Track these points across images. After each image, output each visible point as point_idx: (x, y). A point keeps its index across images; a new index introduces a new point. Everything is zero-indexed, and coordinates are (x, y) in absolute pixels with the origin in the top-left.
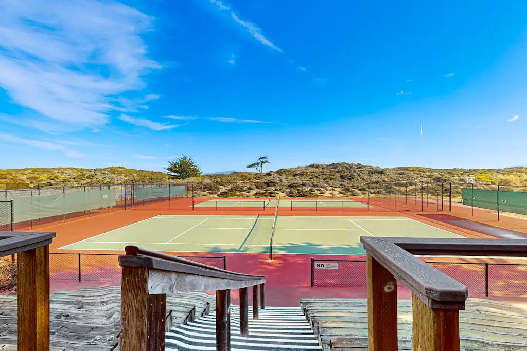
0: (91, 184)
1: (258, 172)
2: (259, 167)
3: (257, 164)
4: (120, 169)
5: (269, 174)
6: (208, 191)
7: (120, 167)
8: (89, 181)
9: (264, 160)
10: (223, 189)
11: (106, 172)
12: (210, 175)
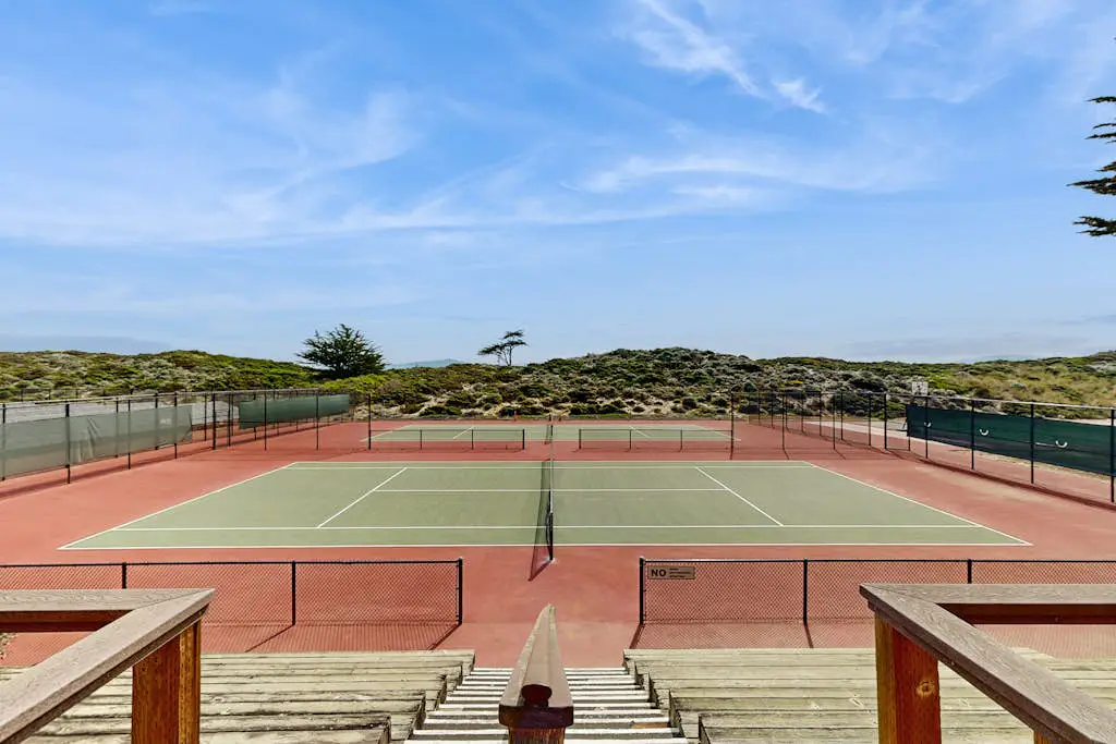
0: (126, 389)
1: (503, 363)
2: (505, 355)
3: (502, 348)
4: (195, 356)
5: (528, 370)
6: (399, 407)
7: (196, 352)
8: (122, 381)
9: (516, 339)
10: (433, 402)
11: (164, 362)
12: (402, 371)
